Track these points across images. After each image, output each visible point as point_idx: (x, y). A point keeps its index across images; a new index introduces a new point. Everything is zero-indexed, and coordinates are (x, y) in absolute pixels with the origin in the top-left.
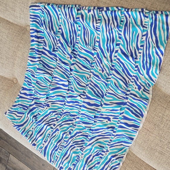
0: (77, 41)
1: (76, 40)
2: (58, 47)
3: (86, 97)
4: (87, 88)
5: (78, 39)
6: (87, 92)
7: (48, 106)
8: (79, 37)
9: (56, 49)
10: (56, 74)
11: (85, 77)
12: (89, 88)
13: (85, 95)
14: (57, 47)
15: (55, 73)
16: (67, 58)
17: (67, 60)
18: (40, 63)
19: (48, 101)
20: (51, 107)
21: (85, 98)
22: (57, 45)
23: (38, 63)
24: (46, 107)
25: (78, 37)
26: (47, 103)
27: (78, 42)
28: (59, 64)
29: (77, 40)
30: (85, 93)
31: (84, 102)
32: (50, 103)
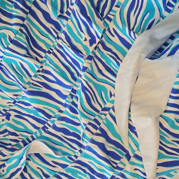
0: (109, 15)
1: (108, 13)
2: (70, 12)
3: (98, 132)
4: (105, 115)
5: (115, 12)
6: (103, 122)
7: (8, 116)
8: (118, 10)
9: (65, 15)
10: (49, 65)
11: (105, 90)
12: (108, 117)
13: (98, 127)
14: (69, 10)
15: (48, 62)
16: (82, 40)
17: (81, 43)
18: (21, 30)
19: (12, 108)
20: (11, 122)
21: (97, 134)
22: (70, 6)
23: (17, 28)
24: (4, 118)
25: (114, 8)
26: (10, 110)
27: (112, 17)
28: (60, 46)
29: (111, 13)
30: (99, 124)
31: (93, 141)
32: (13, 114)
